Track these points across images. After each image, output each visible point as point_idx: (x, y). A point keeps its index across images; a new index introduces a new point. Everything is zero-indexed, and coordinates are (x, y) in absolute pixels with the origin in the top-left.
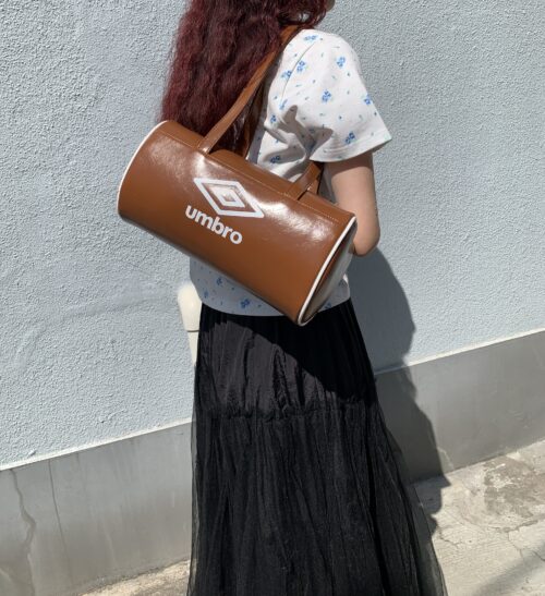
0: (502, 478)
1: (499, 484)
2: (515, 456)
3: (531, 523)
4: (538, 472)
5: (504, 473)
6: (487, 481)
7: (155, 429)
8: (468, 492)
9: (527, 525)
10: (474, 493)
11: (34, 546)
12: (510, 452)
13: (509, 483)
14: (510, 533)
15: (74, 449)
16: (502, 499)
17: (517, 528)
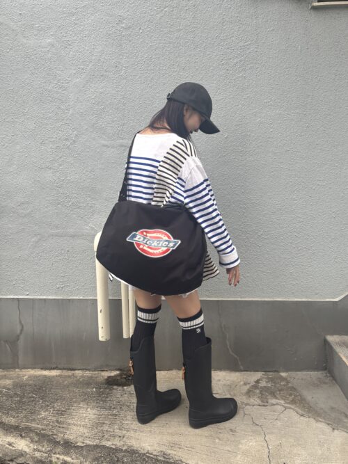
0: (267, 382)
1: (263, 384)
2: (284, 374)
3: (264, 406)
4: (290, 385)
5: (272, 380)
6: (258, 382)
7: (81, 298)
8: (242, 383)
9: (259, 405)
10: (245, 384)
11: (22, 337)
12: (284, 372)
13: (269, 385)
14: (248, 406)
15: (44, 297)
16: (258, 391)
17: (253, 406)
